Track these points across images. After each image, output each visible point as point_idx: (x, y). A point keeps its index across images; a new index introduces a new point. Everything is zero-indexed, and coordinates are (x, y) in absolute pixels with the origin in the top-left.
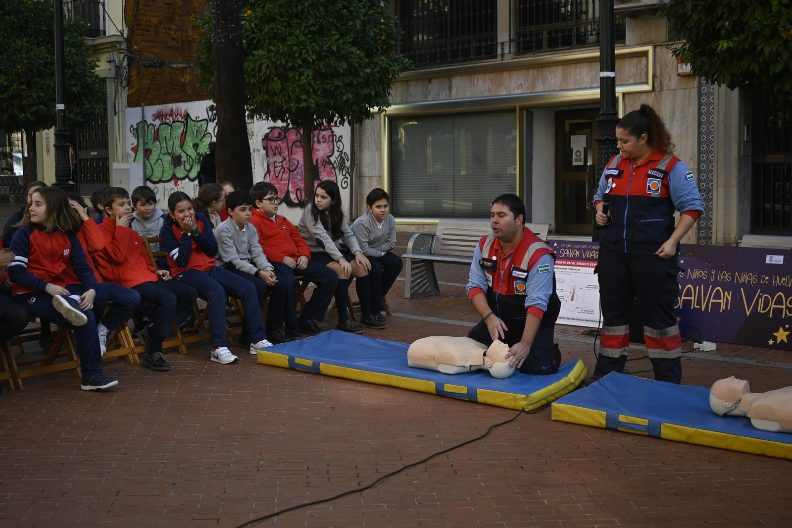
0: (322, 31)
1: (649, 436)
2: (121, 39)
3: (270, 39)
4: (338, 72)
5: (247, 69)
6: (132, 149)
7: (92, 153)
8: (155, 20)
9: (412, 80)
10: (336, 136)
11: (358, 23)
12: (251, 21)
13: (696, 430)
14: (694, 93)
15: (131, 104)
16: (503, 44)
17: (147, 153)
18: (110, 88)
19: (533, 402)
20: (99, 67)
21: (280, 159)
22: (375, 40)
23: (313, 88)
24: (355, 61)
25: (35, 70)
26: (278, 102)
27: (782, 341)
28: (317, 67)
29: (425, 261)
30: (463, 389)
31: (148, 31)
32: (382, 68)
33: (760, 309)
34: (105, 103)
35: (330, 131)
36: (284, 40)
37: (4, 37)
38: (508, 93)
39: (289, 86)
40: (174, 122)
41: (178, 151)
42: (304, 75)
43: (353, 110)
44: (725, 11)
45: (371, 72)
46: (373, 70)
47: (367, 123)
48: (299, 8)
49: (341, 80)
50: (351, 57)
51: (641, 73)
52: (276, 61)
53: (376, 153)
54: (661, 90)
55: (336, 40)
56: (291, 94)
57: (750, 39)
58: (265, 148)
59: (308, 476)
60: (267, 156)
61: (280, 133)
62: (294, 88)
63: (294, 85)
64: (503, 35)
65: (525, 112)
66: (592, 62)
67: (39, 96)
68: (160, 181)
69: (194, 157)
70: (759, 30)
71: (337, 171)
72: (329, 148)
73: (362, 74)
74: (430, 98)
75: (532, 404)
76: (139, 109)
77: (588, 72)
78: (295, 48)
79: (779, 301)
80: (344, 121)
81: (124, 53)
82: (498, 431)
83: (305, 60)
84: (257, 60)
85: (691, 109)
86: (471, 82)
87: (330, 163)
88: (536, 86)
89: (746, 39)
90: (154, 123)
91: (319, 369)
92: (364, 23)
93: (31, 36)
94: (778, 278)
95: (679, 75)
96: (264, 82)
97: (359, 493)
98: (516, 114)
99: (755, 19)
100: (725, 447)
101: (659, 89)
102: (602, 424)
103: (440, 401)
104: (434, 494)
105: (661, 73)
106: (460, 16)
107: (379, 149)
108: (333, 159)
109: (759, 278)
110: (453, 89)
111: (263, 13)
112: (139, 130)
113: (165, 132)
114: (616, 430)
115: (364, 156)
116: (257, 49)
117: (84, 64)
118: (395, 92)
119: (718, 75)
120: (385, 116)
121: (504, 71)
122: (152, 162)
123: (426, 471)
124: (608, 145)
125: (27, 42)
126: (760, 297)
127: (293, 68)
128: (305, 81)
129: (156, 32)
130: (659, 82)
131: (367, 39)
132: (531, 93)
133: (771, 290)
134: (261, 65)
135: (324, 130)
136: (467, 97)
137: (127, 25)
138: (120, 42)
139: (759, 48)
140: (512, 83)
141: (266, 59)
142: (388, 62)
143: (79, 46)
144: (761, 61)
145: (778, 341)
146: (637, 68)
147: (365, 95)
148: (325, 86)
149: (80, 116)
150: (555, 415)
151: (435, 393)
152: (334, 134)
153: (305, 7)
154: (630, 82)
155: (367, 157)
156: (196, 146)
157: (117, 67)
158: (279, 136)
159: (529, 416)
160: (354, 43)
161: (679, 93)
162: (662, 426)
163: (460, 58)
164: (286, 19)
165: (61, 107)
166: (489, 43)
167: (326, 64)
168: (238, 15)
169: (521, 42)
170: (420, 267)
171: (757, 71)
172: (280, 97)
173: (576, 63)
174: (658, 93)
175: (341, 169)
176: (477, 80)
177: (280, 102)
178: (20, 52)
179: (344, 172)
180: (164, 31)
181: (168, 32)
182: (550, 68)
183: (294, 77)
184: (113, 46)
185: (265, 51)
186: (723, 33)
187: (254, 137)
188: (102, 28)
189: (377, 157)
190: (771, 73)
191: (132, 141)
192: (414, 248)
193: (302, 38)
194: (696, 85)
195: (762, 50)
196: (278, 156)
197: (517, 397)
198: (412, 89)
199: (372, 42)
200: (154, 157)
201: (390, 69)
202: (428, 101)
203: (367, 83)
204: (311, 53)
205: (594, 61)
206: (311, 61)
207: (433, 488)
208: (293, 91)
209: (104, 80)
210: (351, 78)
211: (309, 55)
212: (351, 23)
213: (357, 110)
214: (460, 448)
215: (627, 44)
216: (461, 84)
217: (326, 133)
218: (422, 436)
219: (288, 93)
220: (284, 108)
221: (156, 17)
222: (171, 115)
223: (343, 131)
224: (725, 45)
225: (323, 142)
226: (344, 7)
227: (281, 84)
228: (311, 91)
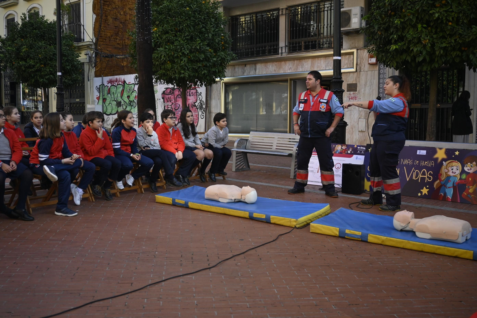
0: (192, 39)
1: (362, 241)
2: (92, 43)
3: (166, 42)
4: (200, 59)
5: (154, 57)
6: (97, 98)
7: (77, 100)
8: (109, 34)
9: (236, 65)
10: (198, 92)
11: (210, 35)
12: (156, 33)
13: (387, 238)
14: (377, 72)
15: (96, 76)
16: (282, 48)
17: (104, 100)
18: (86, 67)
19: (300, 223)
20: (80, 56)
21: (170, 104)
22: (219, 44)
23: (187, 67)
24: (208, 54)
25: (48, 57)
26: (169, 74)
27: (425, 194)
28: (189, 57)
29: (243, 152)
30: (263, 216)
31: (105, 40)
32: (222, 58)
33: (414, 178)
34: (84, 75)
35: (195, 90)
36: (173, 43)
37: (33, 41)
38: (284, 72)
39: (175, 66)
40: (118, 85)
41: (119, 99)
42: (182, 60)
43: (207, 78)
44: (394, 30)
45: (216, 60)
46: (217, 59)
47: (214, 85)
48: (181, 27)
49: (201, 64)
50: (207, 52)
51: (350, 63)
52: (169, 53)
53: (218, 101)
54: (360, 71)
55: (199, 44)
56: (176, 70)
57: (407, 44)
58: (163, 98)
59: (181, 260)
60: (164, 102)
61: (170, 91)
62: (178, 67)
63: (178, 66)
64: (282, 43)
65: (292, 81)
66: (326, 57)
67: (50, 70)
68: (111, 114)
69: (127, 102)
70: (411, 39)
71: (199, 110)
72: (195, 98)
73: (212, 61)
74: (245, 74)
75: (299, 224)
76: (101, 78)
77: (324, 62)
78: (178, 47)
79: (424, 174)
80: (202, 84)
81: (93, 50)
82: (282, 238)
83: (183, 53)
84: (159, 53)
85: (375, 81)
86: (266, 66)
87: (195, 106)
88: (298, 69)
89: (405, 44)
90: (108, 85)
91: (188, 205)
92: (213, 35)
93: (46, 41)
94: (423, 162)
95: (369, 64)
96: (163, 64)
97: (209, 270)
98: (288, 83)
99: (409, 34)
100: (402, 247)
101: (359, 71)
102: (337, 234)
103: (251, 222)
104: (249, 270)
105: (360, 63)
106: (261, 34)
107: (220, 99)
108: (196, 104)
109: (413, 162)
110: (257, 70)
111: (163, 29)
112: (100, 89)
113: (113, 90)
114: (344, 238)
115: (212, 103)
116: (159, 47)
117: (73, 55)
118: (228, 71)
119: (390, 63)
120: (223, 83)
121: (282, 61)
122: (107, 104)
123: (245, 258)
124: (337, 94)
125: (44, 43)
126: (414, 171)
127: (177, 57)
128: (183, 64)
129: (110, 40)
130: (359, 67)
131: (214, 43)
132: (296, 72)
133: (420, 168)
134: (161, 55)
135: (193, 89)
136: (264, 74)
137: (95, 36)
138: (91, 45)
139: (411, 49)
140: (286, 67)
141: (164, 52)
142: (225, 55)
143: (71, 46)
144: (412, 55)
145: (423, 194)
146: (348, 60)
147: (213, 71)
148: (193, 66)
149: (71, 81)
150: (312, 230)
151: (248, 217)
152: (198, 91)
153: (184, 27)
154: (345, 67)
155: (213, 103)
156: (129, 97)
157: (90, 57)
158: (170, 92)
159: (298, 230)
160: (208, 45)
161: (369, 73)
162: (369, 236)
163: (261, 54)
164: (174, 32)
165: (59, 74)
166: (275, 47)
167: (194, 55)
168: (149, 28)
169: (291, 47)
170: (240, 156)
171: (410, 60)
172: (171, 71)
173: (318, 58)
174: (358, 73)
175: (201, 109)
176: (269, 65)
177: (170, 74)
178: (40, 48)
179: (202, 111)
180: (114, 40)
181: (116, 40)
182: (305, 60)
183: (178, 61)
184: (88, 47)
185: (163, 48)
186: (393, 41)
187: (158, 92)
188: (82, 38)
189: (218, 103)
190: (417, 62)
191: (96, 94)
192: (237, 146)
193: (182, 42)
194: (377, 69)
195: (413, 50)
196: (169, 102)
197: (291, 220)
198: (236, 69)
199: (217, 45)
200: (107, 102)
201: (226, 59)
202: (244, 76)
203: (214, 65)
204: (186, 50)
205: (327, 57)
206: (186, 53)
207: (248, 267)
208: (177, 69)
209: (83, 63)
210: (206, 63)
211: (185, 51)
212: (206, 35)
213: (209, 79)
214: (262, 246)
215: (343, 48)
216: (261, 67)
217: (194, 91)
218: (242, 240)
219: (175, 69)
220: (173, 77)
221: (110, 33)
222: (117, 81)
223: (202, 90)
224: (394, 47)
225: (192, 96)
226: (203, 27)
227: (171, 65)
228: (186, 68)
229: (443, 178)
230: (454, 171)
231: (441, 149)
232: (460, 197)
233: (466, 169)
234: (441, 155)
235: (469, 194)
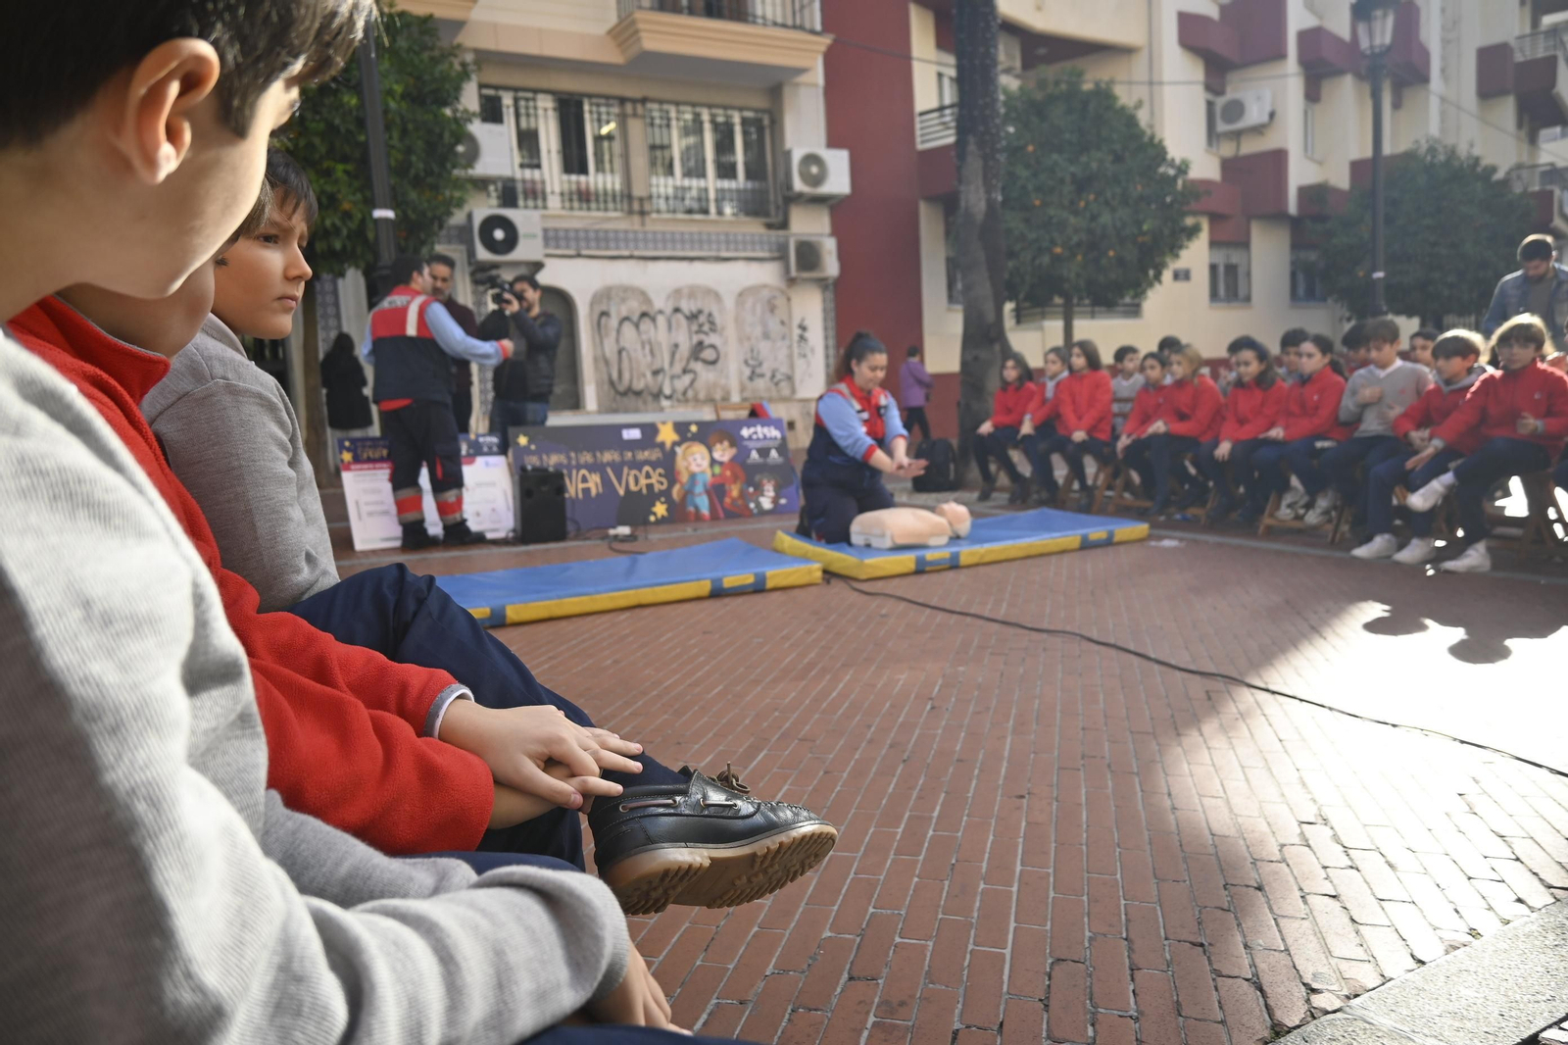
27: (662, 515)
33: (632, 487)
79: (648, 476)
94: (641, 453)
109: (622, 455)
126: (628, 475)
133: (637, 465)
145: (659, 516)
229: (684, 478)
230: (699, 461)
231: (664, 423)
232: (723, 508)
233: (717, 455)
234: (667, 435)
235: (734, 500)
